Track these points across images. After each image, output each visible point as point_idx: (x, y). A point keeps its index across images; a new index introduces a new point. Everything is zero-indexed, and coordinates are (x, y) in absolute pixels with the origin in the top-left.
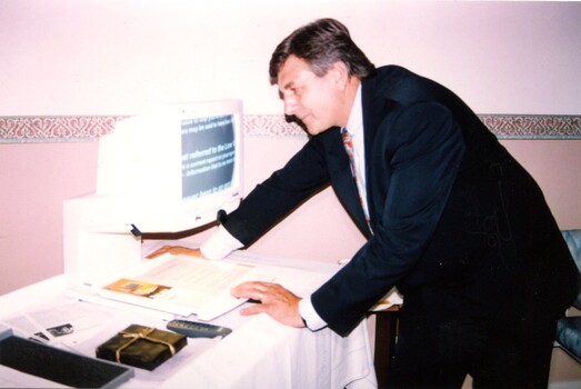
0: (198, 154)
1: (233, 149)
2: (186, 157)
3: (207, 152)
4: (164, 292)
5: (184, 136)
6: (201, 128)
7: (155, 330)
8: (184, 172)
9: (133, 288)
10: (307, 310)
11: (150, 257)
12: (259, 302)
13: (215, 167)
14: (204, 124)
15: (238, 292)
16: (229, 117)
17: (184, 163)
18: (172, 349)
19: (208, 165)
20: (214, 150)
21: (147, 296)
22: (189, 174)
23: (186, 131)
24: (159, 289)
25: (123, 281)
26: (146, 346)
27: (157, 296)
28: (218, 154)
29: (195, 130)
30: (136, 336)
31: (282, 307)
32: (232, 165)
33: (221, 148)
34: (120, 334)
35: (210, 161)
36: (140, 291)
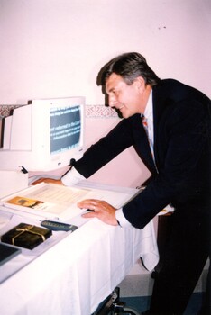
0: (60, 128)
1: (79, 125)
2: (53, 129)
3: (65, 127)
4: (40, 205)
5: (51, 118)
6: (62, 113)
7: (35, 227)
8: (52, 137)
9: (23, 202)
10: (120, 216)
11: (34, 184)
12: (93, 211)
13: (69, 135)
14: (63, 110)
15: (81, 205)
16: (78, 107)
17: (52, 133)
18: (43, 238)
19: (65, 134)
20: (69, 125)
21: (31, 207)
22: (55, 138)
23: (53, 115)
24: (37, 203)
25: (17, 198)
26: (29, 236)
27: (36, 207)
28: (71, 127)
29: (58, 114)
30: (23, 230)
31: (106, 214)
32: (79, 134)
33: (73, 124)
34: (14, 229)
35: (67, 131)
36: (26, 204)
